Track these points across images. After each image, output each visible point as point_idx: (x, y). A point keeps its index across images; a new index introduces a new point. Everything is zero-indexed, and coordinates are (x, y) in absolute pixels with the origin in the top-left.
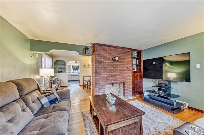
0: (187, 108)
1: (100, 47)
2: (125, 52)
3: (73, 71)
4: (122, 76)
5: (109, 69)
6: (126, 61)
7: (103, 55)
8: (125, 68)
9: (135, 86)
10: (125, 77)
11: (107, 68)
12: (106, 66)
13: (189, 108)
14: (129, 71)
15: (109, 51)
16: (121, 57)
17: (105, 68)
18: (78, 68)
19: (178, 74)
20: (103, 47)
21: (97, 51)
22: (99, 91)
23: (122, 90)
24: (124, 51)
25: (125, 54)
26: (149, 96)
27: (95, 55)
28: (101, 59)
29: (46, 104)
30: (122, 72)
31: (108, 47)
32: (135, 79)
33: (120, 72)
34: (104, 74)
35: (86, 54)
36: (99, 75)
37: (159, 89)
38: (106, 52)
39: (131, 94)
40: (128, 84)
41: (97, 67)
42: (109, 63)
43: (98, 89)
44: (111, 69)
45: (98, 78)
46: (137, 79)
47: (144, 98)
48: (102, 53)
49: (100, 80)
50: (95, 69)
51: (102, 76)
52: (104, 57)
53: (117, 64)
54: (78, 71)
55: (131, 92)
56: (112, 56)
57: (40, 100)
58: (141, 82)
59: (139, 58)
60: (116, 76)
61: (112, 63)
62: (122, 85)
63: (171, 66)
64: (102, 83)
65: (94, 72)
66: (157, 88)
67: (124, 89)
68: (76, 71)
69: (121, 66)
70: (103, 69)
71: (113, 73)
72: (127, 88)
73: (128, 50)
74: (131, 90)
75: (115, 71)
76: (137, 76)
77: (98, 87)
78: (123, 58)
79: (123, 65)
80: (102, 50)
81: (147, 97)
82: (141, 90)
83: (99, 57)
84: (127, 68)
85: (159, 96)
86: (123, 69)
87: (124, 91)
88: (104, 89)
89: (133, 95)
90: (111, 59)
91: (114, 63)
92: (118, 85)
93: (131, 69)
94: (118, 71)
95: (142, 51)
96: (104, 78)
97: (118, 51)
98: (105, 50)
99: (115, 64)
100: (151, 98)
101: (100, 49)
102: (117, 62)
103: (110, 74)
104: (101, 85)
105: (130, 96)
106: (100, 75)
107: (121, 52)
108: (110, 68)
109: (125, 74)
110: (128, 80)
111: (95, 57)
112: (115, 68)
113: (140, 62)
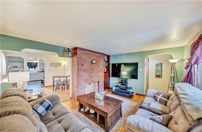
0: (135, 94)
1: (81, 51)
2: (100, 57)
3: (29, 68)
4: (97, 76)
5: (88, 71)
6: (100, 63)
7: (84, 59)
8: (100, 69)
9: (106, 83)
10: (100, 77)
11: (87, 70)
12: (86, 68)
13: (136, 94)
14: (102, 72)
15: (89, 55)
16: (97, 60)
17: (85, 70)
18: (37, 66)
19: (128, 72)
20: (84, 51)
21: (79, 54)
22: (81, 91)
23: (97, 87)
24: (99, 55)
25: (100, 58)
26: (116, 89)
27: (78, 58)
28: (82, 62)
29: (43, 112)
30: (97, 73)
31: (87, 52)
32: (106, 78)
33: (96, 73)
34: (85, 75)
35: (68, 56)
36: (80, 76)
37: (122, 85)
38: (86, 56)
39: (103, 89)
40: (101, 83)
41: (79, 69)
42: (88, 65)
43: (80, 89)
44: (90, 71)
45: (80, 80)
46: (107, 77)
47: (113, 91)
48: (83, 56)
49: (81, 81)
50: (78, 72)
51: (83, 78)
52: (84, 60)
53: (94, 67)
54: (36, 69)
55: (103, 88)
56: (91, 59)
57: (36, 110)
58: (109, 80)
59: (108, 61)
60: (93, 76)
61: (91, 65)
62: (97, 83)
63: (124, 67)
64: (83, 84)
65: (77, 74)
66: (120, 84)
67: (98, 87)
68: (33, 69)
69: (97, 68)
70: (84, 71)
71: (91, 74)
72: (101, 85)
73: (102, 55)
74: (103, 87)
75: (93, 72)
76: (107, 75)
77: (79, 88)
78: (98, 61)
79: (98, 67)
80: (83, 54)
81: (114, 91)
82: (109, 85)
83: (80, 60)
84: (101, 69)
85: (121, 89)
86: (98, 71)
87: (98, 88)
88: (84, 88)
89: (104, 90)
90: (90, 62)
91: (92, 65)
92: (93, 83)
93: (103, 70)
94: (95, 72)
95: (110, 56)
96: (84, 79)
97: (95, 56)
98: (86, 54)
99: (93, 67)
100: (117, 91)
101: (82, 53)
102: (94, 64)
103: (89, 75)
104: (82, 85)
105: (103, 91)
106: (82, 76)
107: (97, 56)
108: (89, 69)
109: (100, 74)
110: (101, 79)
111: (78, 60)
112: (93, 69)
113: (109, 65)
